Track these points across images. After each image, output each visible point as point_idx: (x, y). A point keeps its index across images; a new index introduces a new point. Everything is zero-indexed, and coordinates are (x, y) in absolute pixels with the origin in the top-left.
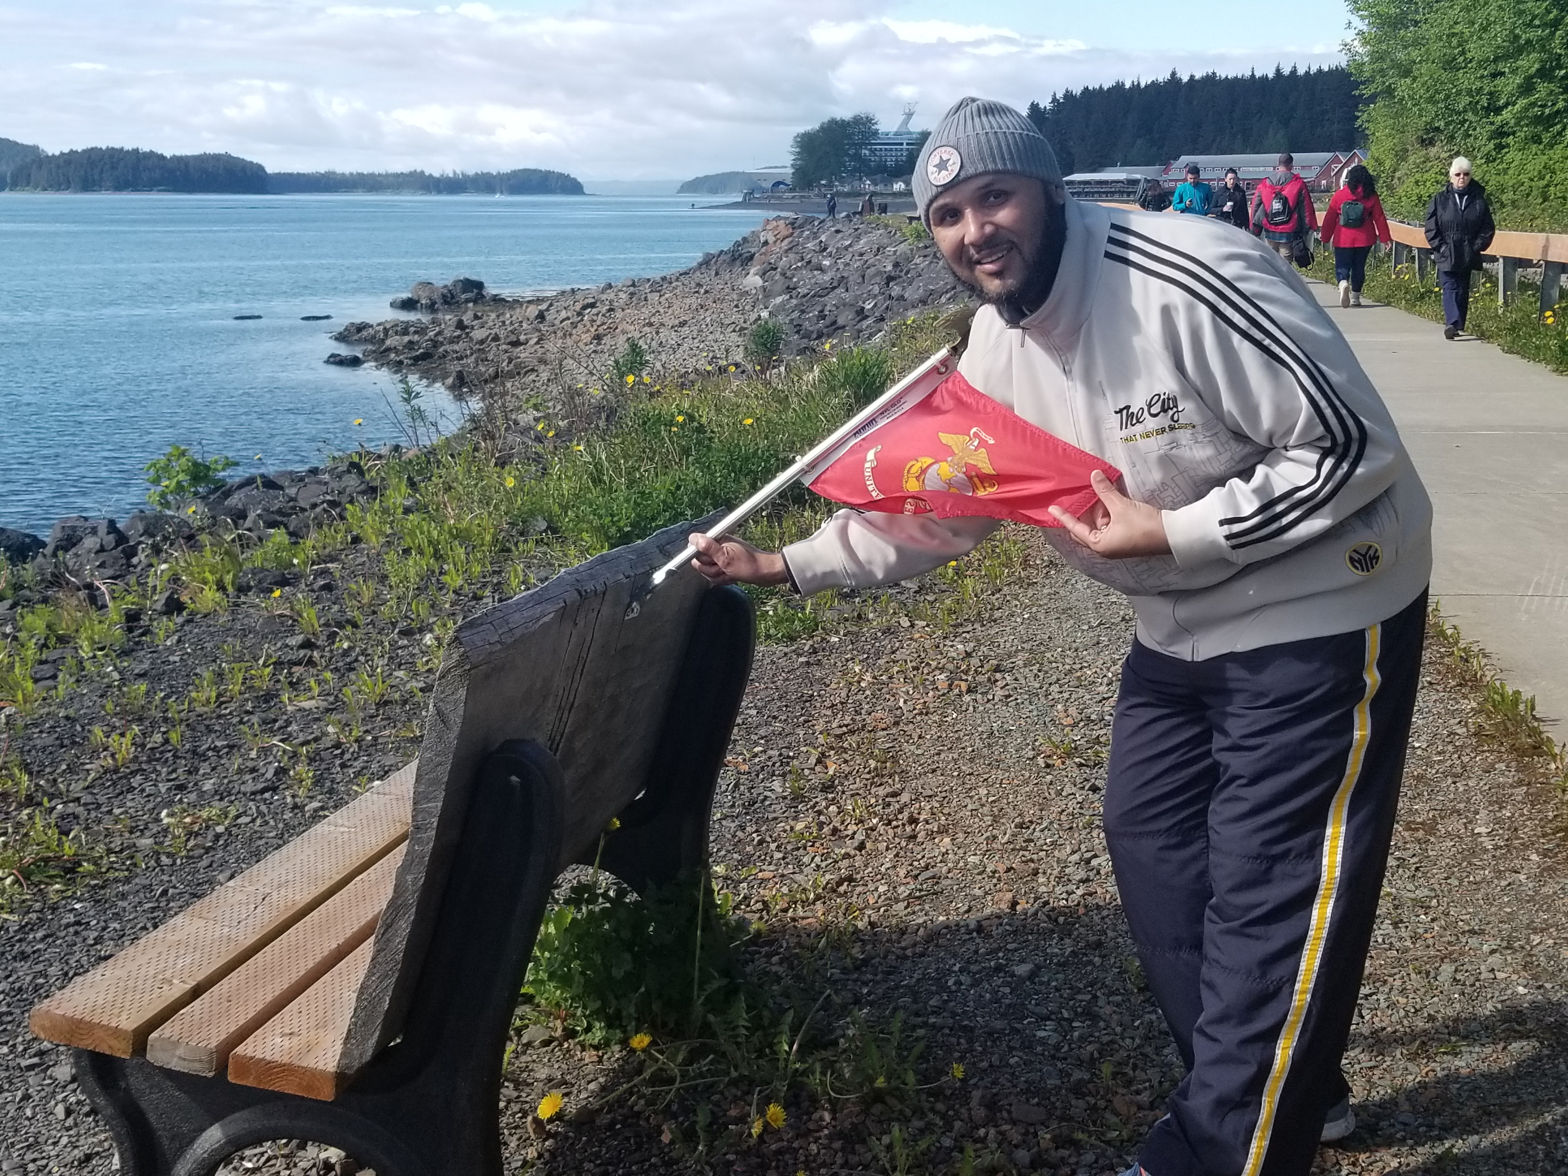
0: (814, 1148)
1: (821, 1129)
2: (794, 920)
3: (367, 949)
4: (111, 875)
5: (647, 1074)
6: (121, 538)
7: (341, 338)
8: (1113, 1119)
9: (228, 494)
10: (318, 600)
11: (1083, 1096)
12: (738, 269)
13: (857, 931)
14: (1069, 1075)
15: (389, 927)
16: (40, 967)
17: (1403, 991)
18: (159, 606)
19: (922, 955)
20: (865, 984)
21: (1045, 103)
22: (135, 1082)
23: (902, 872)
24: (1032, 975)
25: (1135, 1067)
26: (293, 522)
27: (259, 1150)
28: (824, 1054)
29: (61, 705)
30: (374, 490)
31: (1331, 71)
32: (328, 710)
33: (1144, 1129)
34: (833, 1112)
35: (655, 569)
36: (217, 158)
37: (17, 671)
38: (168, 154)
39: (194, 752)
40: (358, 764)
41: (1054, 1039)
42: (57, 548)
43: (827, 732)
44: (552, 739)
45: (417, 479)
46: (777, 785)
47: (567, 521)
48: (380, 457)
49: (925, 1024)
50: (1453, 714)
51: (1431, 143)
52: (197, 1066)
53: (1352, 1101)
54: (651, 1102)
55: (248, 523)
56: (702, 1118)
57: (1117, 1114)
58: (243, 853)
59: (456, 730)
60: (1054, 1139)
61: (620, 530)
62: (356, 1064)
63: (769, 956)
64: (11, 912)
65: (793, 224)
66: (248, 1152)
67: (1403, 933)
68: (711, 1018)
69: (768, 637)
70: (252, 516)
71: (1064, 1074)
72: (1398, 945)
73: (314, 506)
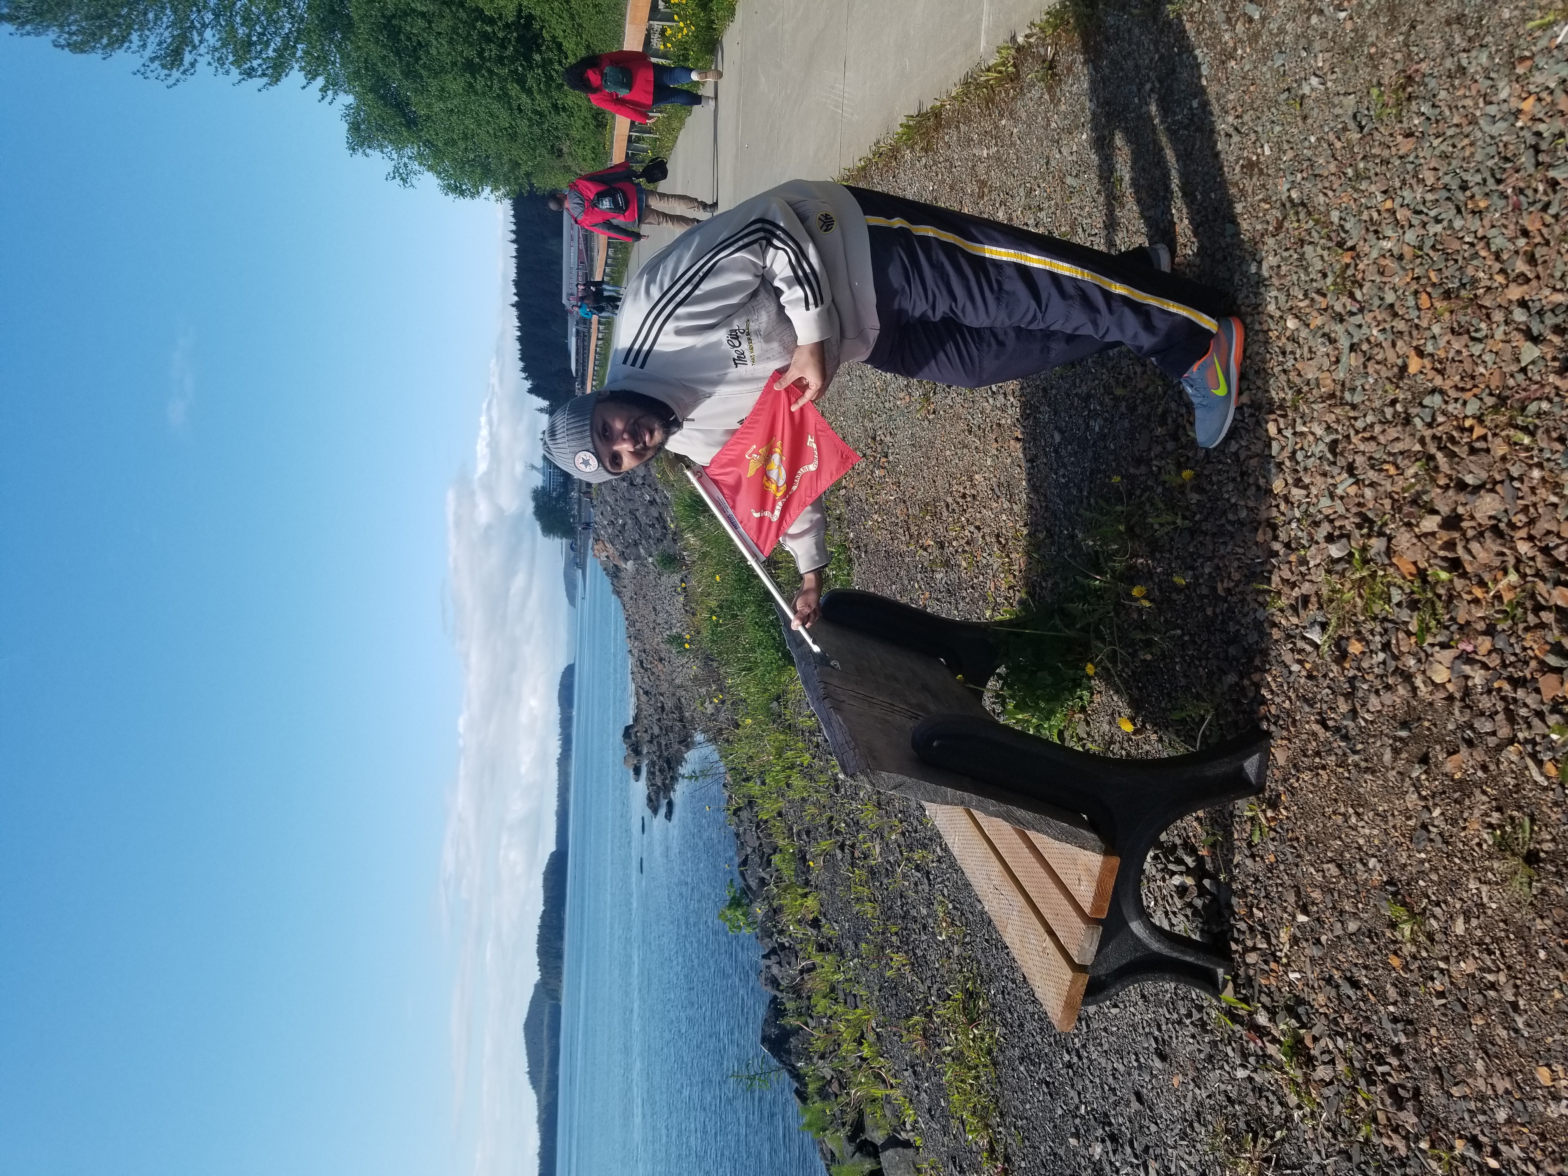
0: (1159, 570)
1: (1148, 565)
2: (1020, 571)
3: (1031, 834)
4: (975, 972)
5: (1110, 666)
6: (773, 951)
7: (655, 811)
8: (1151, 390)
9: (749, 887)
10: (815, 839)
11: (1136, 406)
12: (623, 574)
13: (1029, 535)
14: (1123, 414)
15: (1019, 821)
16: (1028, 1016)
17: (1081, 208)
18: (815, 932)
19: (1045, 496)
20: (1061, 532)
21: (528, 384)
22: (1102, 971)
23: (995, 505)
24: (1061, 432)
25: (1120, 374)
26: (767, 850)
27: (1144, 897)
28: (1102, 560)
29: (872, 993)
30: (750, 802)
31: (514, 210)
32: (882, 838)
33: (1158, 371)
34: (1137, 556)
35: (811, 650)
36: (545, 880)
37: (850, 1017)
38: (542, 908)
39: (904, 918)
40: (915, 823)
41: (1100, 421)
42: (778, 990)
43: (908, 544)
44: (911, 718)
45: (744, 776)
46: (939, 576)
47: (773, 690)
48: (730, 797)
49: (1087, 497)
50: (913, 165)
51: (560, 150)
52: (1095, 936)
53: (1147, 244)
54: (1126, 664)
55: (767, 877)
56: (1139, 636)
57: (1148, 387)
58: (965, 893)
59: (906, 778)
60: (1161, 426)
61: (780, 659)
62: (1100, 843)
63: (1042, 588)
64: (995, 1031)
65: (597, 540)
66: (1145, 903)
67: (1046, 205)
68: (1078, 626)
69: (849, 575)
70: (763, 874)
71: (1122, 416)
72: (1053, 209)
73: (758, 838)
